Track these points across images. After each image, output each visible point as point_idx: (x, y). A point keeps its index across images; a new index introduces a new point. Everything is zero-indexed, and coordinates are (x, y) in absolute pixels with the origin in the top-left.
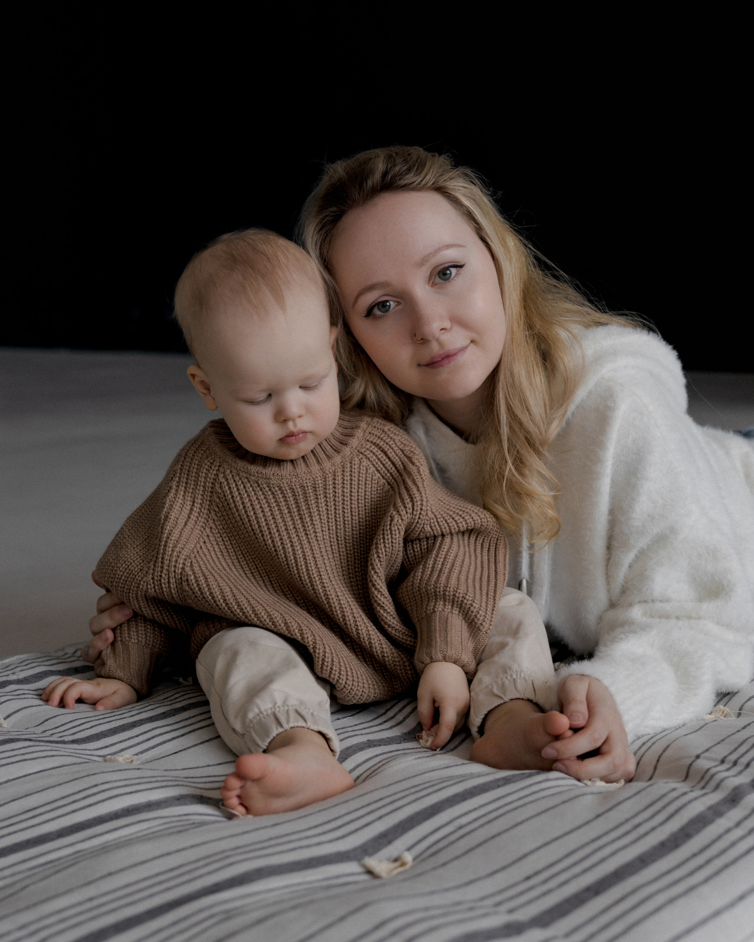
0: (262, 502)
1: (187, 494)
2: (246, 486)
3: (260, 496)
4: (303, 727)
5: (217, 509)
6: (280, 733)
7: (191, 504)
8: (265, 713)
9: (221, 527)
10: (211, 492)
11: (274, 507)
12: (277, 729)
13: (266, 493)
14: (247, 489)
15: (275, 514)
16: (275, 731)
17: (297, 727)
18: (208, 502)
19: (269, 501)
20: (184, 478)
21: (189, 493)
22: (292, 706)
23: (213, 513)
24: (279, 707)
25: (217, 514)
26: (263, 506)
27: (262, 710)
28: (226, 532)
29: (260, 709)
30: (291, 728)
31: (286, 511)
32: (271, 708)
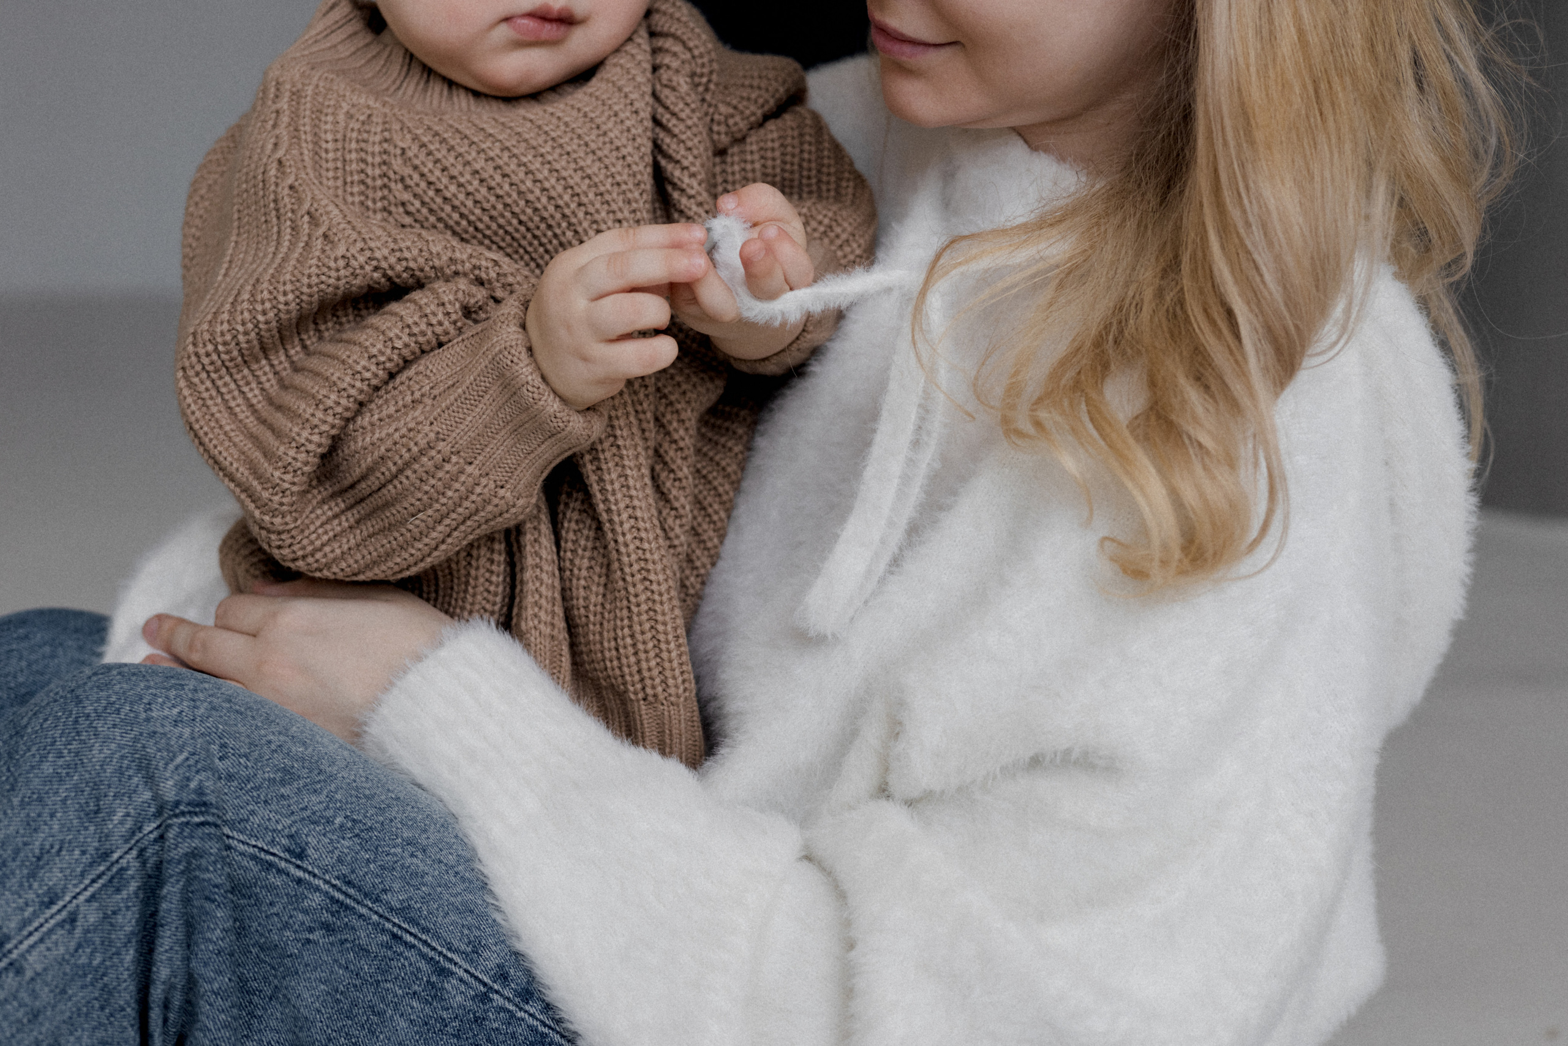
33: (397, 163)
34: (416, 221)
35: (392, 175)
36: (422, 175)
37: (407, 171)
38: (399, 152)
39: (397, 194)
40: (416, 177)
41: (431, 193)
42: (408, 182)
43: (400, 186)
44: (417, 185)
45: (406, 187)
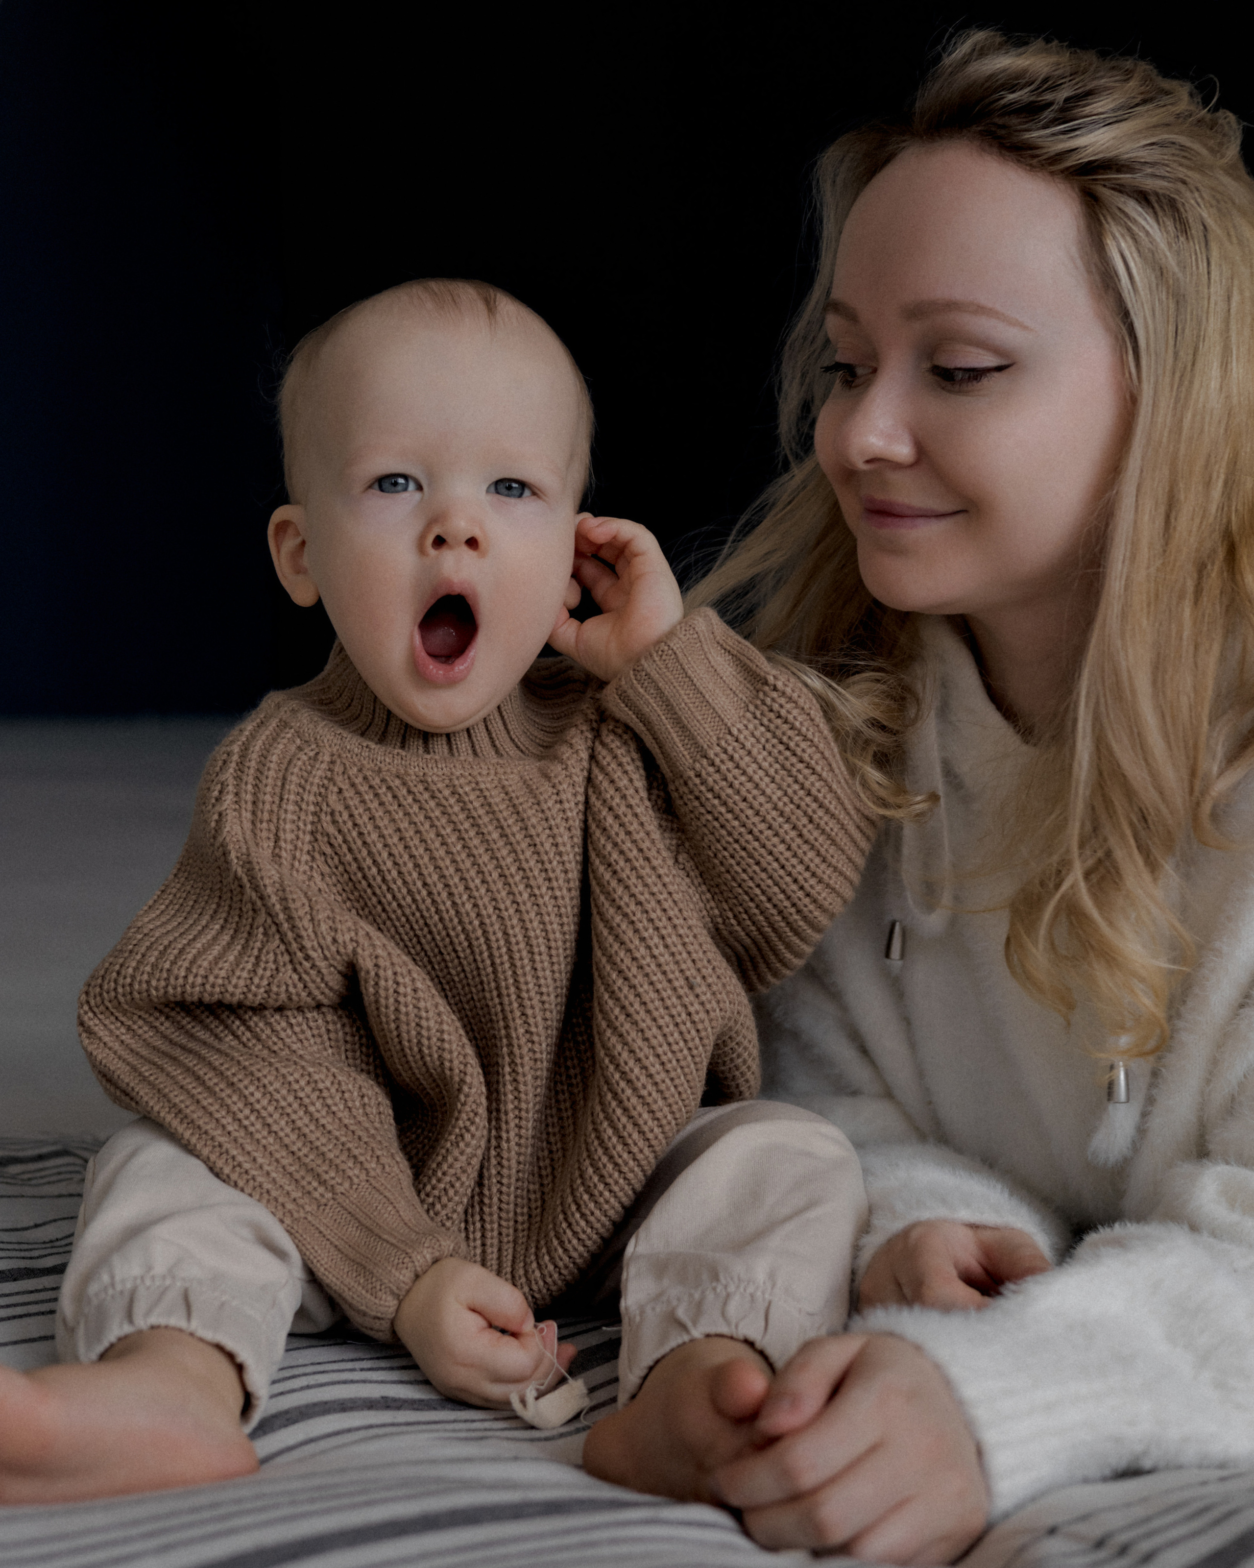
0: (438, 824)
1: (258, 825)
2: (399, 795)
3: (433, 811)
4: (180, 1330)
5: (328, 850)
6: (126, 1337)
7: (272, 844)
8: (119, 1287)
9: (339, 887)
10: (315, 814)
11: (467, 831)
12: (121, 1325)
13: (444, 802)
14: (401, 799)
15: (471, 845)
16: (116, 1330)
17: (166, 1327)
18: (308, 838)
19: (454, 818)
20: (246, 792)
21: (261, 822)
22: (183, 1279)
23: (320, 859)
24: (153, 1278)
25: (329, 861)
26: (443, 832)
27: (118, 1278)
28: (349, 899)
29: (112, 1277)
30: (153, 1327)
31: (495, 835)
32: (135, 1278)
33: (333, 798)
34: (336, 854)
35: (324, 808)
36: (351, 816)
37: (339, 807)
38: (336, 789)
39: (325, 825)
40: (345, 815)
41: (355, 834)
42: (338, 818)
43: (329, 818)
44: (345, 822)
45: (334, 822)
